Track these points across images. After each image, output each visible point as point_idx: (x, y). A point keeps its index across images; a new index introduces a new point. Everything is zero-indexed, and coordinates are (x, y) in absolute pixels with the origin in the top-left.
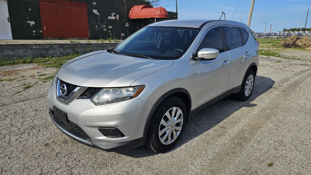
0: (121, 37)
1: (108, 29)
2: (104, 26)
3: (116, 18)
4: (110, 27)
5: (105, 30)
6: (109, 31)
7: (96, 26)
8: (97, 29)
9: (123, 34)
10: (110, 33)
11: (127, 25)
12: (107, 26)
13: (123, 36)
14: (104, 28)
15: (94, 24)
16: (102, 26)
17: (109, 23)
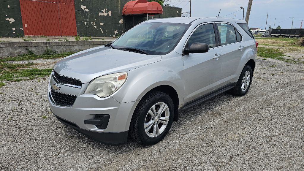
0: (114, 34)
1: (99, 26)
2: (94, 23)
3: (108, 15)
4: (101, 24)
5: (95, 27)
6: (101, 28)
7: (85, 23)
8: (86, 26)
10: (102, 31)
11: (121, 21)
12: (98, 23)
13: (117, 33)
14: (94, 25)
15: (83, 20)
16: (92, 22)
17: (100, 19)
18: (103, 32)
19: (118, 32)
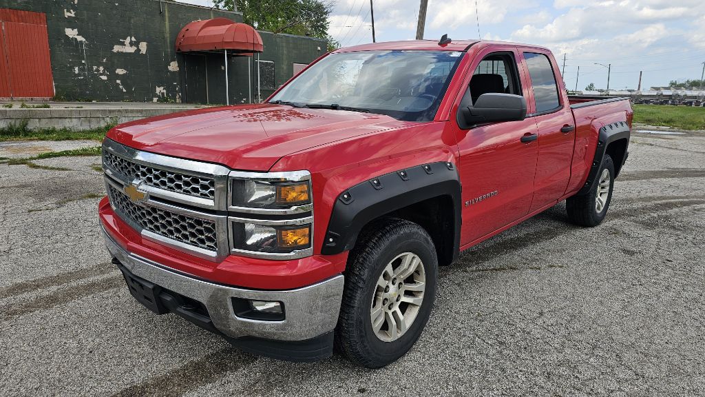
0: (156, 95)
1: (113, 76)
2: (101, 69)
3: (139, 50)
4: (120, 71)
5: (104, 78)
6: (118, 81)
7: (76, 69)
8: (79, 75)
9: (162, 88)
10: (121, 87)
11: (174, 66)
12: (110, 69)
13: (163, 94)
14: (101, 75)
15: (70, 63)
16: (95, 68)
17: (116, 61)
18: (124, 91)
19: (165, 91)
